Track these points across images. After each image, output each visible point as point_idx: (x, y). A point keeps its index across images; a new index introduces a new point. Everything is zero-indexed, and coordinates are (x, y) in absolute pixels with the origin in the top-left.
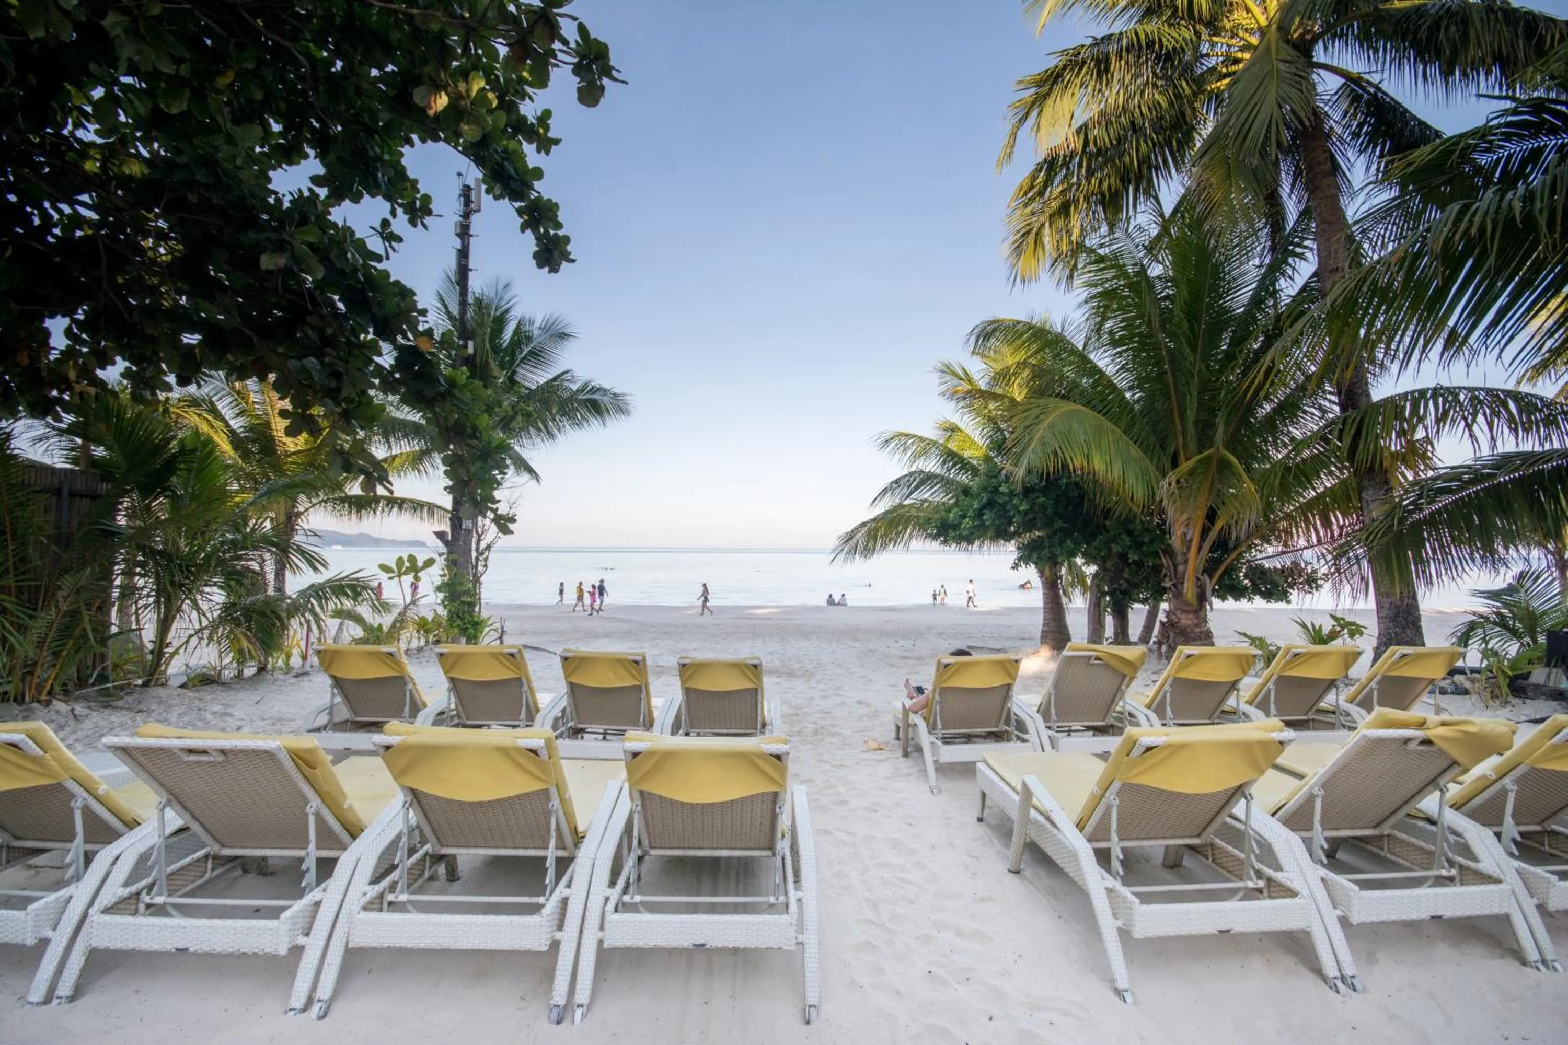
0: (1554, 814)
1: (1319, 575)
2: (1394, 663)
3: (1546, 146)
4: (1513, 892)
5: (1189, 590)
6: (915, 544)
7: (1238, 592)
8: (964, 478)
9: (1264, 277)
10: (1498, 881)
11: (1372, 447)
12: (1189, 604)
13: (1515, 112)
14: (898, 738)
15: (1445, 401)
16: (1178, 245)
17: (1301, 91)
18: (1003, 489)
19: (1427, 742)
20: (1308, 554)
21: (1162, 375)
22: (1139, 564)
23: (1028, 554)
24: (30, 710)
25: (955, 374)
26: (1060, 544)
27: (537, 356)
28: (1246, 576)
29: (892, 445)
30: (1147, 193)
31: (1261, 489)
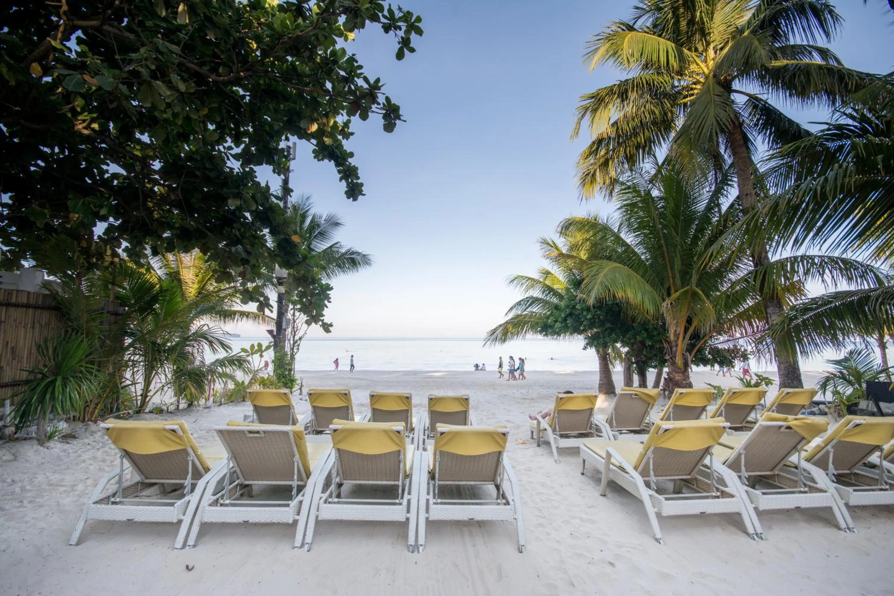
0: (855, 465)
1: (749, 352)
2: (783, 397)
3: (846, 144)
4: (833, 496)
5: (679, 361)
6: (530, 335)
7: (705, 361)
8: (555, 300)
9: (712, 197)
10: (826, 492)
11: (772, 286)
12: (679, 369)
13: (828, 130)
14: (532, 438)
15: (808, 262)
16: (666, 180)
17: (726, 111)
18: (578, 307)
19: (789, 428)
20: (741, 342)
21: (660, 247)
22: (652, 347)
23: (592, 342)
24: (88, 425)
25: (548, 244)
26: (609, 336)
27: (322, 235)
28: (709, 353)
29: (515, 282)
30: (649, 153)
31: (715, 306)
